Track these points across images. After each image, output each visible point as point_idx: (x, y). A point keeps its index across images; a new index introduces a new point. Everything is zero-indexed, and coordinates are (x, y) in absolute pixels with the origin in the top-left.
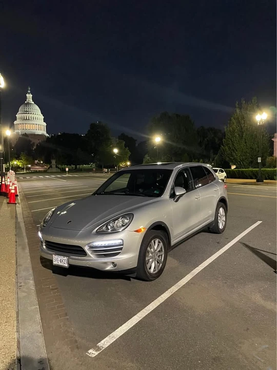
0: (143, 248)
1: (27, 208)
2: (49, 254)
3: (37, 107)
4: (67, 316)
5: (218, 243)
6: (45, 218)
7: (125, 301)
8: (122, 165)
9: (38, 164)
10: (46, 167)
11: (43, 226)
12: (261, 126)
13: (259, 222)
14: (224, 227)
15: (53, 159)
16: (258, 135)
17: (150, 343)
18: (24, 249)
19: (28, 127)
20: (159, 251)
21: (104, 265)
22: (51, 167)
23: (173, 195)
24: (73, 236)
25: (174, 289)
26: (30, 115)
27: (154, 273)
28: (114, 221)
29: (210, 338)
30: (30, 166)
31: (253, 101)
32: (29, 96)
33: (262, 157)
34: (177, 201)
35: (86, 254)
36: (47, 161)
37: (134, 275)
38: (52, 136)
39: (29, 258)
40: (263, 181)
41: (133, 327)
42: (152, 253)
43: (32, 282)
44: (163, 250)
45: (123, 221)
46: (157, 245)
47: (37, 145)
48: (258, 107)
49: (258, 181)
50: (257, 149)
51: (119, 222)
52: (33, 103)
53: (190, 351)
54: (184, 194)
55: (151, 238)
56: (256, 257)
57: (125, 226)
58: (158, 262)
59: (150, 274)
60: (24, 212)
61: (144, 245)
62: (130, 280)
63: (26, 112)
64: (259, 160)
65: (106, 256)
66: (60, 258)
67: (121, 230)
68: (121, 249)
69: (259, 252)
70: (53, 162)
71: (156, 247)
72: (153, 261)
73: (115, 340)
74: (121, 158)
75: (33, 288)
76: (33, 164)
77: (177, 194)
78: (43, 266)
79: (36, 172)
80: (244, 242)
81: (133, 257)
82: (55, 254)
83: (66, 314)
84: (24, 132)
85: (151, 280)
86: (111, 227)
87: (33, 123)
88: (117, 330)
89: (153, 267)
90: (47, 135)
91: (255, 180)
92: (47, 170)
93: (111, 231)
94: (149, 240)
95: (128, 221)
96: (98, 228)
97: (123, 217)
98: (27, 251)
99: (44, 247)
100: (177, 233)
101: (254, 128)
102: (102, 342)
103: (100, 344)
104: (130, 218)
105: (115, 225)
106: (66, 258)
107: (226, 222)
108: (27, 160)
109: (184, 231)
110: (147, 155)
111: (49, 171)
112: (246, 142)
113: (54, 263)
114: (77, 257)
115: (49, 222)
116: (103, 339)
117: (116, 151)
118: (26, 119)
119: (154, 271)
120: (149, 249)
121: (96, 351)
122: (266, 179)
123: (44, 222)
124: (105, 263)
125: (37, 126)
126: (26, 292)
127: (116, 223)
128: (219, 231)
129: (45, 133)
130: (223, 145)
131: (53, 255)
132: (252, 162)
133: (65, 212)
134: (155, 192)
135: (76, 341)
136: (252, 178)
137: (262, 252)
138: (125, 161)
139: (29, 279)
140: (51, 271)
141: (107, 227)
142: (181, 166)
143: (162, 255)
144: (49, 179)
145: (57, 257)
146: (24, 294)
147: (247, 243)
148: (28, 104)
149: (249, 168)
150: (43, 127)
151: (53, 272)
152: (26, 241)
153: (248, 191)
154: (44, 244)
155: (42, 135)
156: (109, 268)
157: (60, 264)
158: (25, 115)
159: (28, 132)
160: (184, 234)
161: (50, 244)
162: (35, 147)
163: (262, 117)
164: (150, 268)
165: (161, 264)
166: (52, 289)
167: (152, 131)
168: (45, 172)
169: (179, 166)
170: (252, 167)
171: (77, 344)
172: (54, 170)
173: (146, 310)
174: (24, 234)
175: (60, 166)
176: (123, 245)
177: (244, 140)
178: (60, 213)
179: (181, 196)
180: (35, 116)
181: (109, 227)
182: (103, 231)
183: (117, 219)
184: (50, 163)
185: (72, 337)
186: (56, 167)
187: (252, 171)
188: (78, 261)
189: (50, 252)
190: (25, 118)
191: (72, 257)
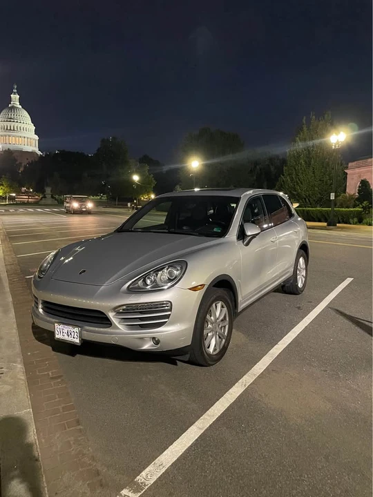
0: (201, 315)
1: (10, 251)
2: (48, 322)
3: (25, 113)
4: (79, 425)
5: (299, 308)
6: (42, 266)
7: (172, 399)
8: (144, 198)
9: (26, 193)
10: (37, 197)
11: (39, 277)
12: (336, 151)
13: (349, 280)
14: (304, 285)
15: (47, 186)
16: (330, 164)
17: (224, 477)
18: (6, 311)
19: (12, 140)
20: (222, 320)
21: (138, 342)
22: (45, 197)
23: (242, 235)
24: (90, 295)
25: (248, 379)
26: (16, 124)
27: (215, 353)
28: (157, 271)
29: (323, 467)
30: (14, 195)
31: (326, 116)
32: (15, 98)
33: (336, 193)
34: (247, 245)
35: (111, 324)
36: (39, 189)
37: (187, 358)
38: (46, 155)
39: (15, 326)
40: (336, 225)
41: (191, 446)
42: (212, 323)
43: (19, 367)
44: (227, 319)
45: (170, 273)
46: (219, 311)
47: (25, 167)
48: (333, 124)
49: (328, 225)
50: (329, 182)
51: (164, 275)
52: (20, 107)
53: (295, 491)
54: (259, 233)
55: (212, 299)
56: (359, 330)
57: (173, 280)
58: (220, 337)
59: (209, 355)
60: (7, 258)
61: (202, 311)
62: (176, 364)
63: (10, 120)
64: (332, 196)
65: (142, 327)
66: (67, 329)
67: (166, 287)
68: (168, 317)
69: (362, 323)
70: (48, 190)
71: (218, 314)
72: (213, 335)
73: (164, 470)
74: (142, 188)
75: (23, 378)
76: (19, 193)
77: (249, 233)
78: (37, 339)
79: (23, 204)
80: (336, 308)
81: (185, 329)
82: (60, 323)
83: (78, 422)
84: (7, 147)
85: (209, 365)
86: (151, 281)
87: (20, 135)
88: (165, 452)
89: (212, 345)
90: (39, 153)
91: (326, 224)
92: (38, 202)
93: (151, 288)
94: (209, 304)
95: (178, 272)
96: (130, 282)
97: (171, 266)
98: (12, 314)
99: (41, 310)
100: (247, 293)
101: (325, 153)
102: (143, 473)
103: (140, 479)
104: (181, 268)
105: (158, 280)
106: (76, 330)
107: (306, 278)
108: (10, 186)
109: (255, 290)
110: (178, 186)
111: (43, 201)
112: (314, 173)
113: (57, 336)
114: (97, 329)
115: (50, 271)
116: (144, 468)
117: (136, 178)
118: (10, 130)
119: (215, 350)
120: (208, 316)
121: (134, 492)
122: (339, 223)
123: (41, 272)
124: (142, 338)
125: (26, 139)
126: (10, 385)
127: (159, 275)
128: (297, 291)
129: (36, 150)
130: (283, 175)
131: (56, 324)
132: (321, 199)
133: (71, 258)
134: (215, 230)
135: (98, 473)
136: (320, 221)
137: (367, 323)
138: (148, 193)
139: (15, 362)
140: (50, 348)
141: (144, 281)
142: (250, 192)
143: (225, 327)
144: (41, 213)
145: (61, 326)
146: (8, 388)
147: (341, 310)
148: (13, 108)
149: (316, 207)
150: (34, 142)
151: (54, 350)
152: (11, 299)
153: (319, 238)
154: (40, 306)
155: (33, 153)
156: (148, 346)
157: (66, 338)
158: (9, 124)
159: (12, 147)
160: (256, 294)
161: (50, 306)
162: (22, 169)
163: (339, 137)
164: (208, 347)
165: (224, 340)
166: (52, 378)
167: (186, 152)
168: (36, 204)
169: (248, 193)
170: (321, 206)
171: (100, 477)
172: (49, 200)
173: (209, 416)
174: (8, 289)
175: (57, 197)
176: (170, 310)
177: (311, 169)
178: (64, 260)
179: (254, 236)
180: (22, 125)
181: (148, 282)
182: (139, 288)
183: (162, 269)
184: (43, 192)
185: (90, 465)
186: (52, 197)
187: (321, 212)
188: (97, 334)
189: (51, 319)
190: (9, 128)
191: (87, 328)
